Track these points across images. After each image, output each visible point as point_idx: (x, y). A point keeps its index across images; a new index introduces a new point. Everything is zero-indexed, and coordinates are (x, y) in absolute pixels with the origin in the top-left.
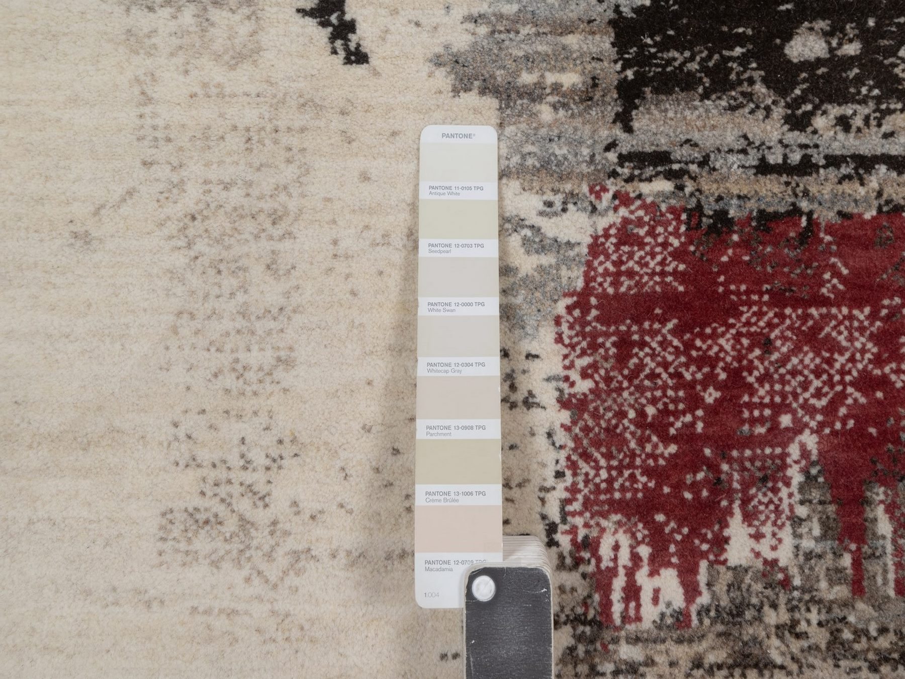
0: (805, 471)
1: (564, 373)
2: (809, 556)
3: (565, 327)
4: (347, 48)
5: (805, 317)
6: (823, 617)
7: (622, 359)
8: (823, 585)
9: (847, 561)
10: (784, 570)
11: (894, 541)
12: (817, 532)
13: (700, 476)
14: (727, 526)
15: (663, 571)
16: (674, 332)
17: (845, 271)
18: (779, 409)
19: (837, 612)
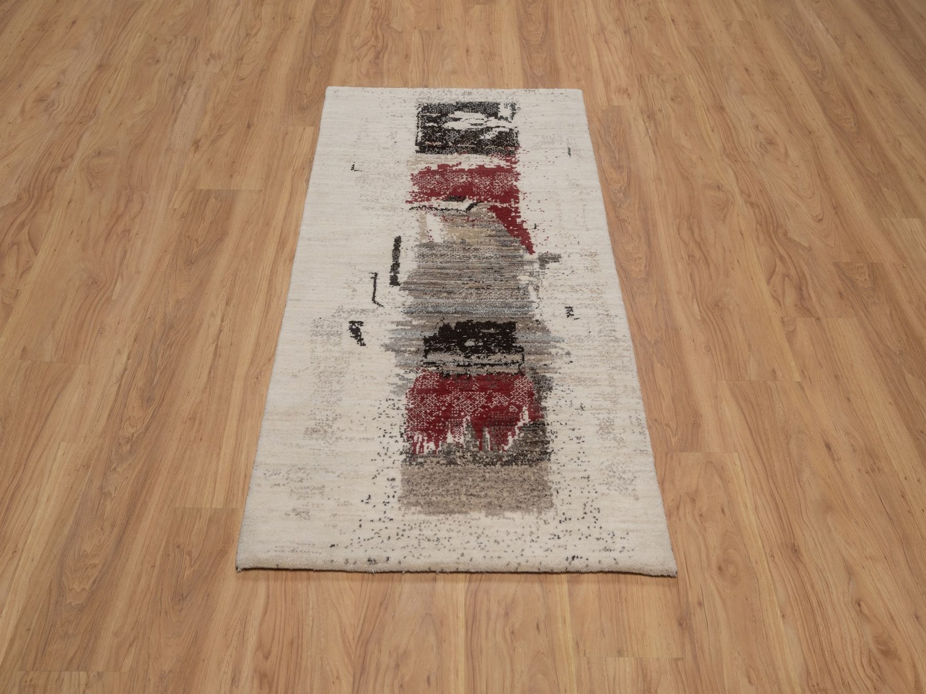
0: (467, 424)
1: (407, 404)
2: (468, 442)
3: (408, 395)
4: (361, 343)
5: (468, 394)
6: (471, 454)
7: (422, 401)
8: (472, 448)
9: (478, 443)
10: (461, 444)
11: (490, 439)
12: (470, 436)
13: (440, 424)
14: (446, 435)
15: (430, 442)
16: (435, 396)
17: (478, 385)
18: (460, 411)
19: (475, 453)
